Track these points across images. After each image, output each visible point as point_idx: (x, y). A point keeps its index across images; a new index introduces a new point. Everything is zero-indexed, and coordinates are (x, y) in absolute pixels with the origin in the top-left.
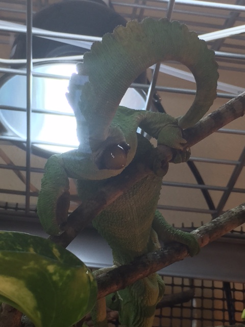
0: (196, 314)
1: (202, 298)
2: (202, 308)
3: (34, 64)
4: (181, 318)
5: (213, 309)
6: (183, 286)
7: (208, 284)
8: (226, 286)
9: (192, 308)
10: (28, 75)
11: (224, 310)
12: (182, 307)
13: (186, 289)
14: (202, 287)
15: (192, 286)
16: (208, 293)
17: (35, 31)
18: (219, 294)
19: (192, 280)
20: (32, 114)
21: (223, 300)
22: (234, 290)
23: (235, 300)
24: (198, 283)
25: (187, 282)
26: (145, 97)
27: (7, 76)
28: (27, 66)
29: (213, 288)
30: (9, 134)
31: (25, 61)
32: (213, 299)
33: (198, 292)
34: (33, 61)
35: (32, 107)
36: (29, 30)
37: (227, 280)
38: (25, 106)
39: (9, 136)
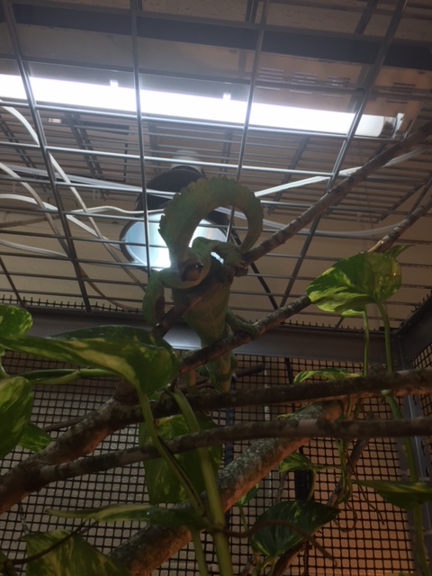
0: (267, 380)
1: (271, 369)
2: (270, 376)
3: (150, 214)
4: (257, 383)
5: (278, 377)
6: (257, 361)
7: (274, 360)
8: (287, 361)
9: (264, 376)
10: (145, 221)
11: (285, 377)
12: (257, 376)
13: (259, 363)
14: (271, 362)
15: (264, 362)
16: (274, 366)
17: (148, 191)
18: (282, 366)
19: (264, 357)
20: (150, 248)
21: (285, 370)
22: (292, 363)
23: (293, 370)
24: (267, 359)
25: (260, 359)
26: (225, 234)
27: (132, 222)
28: (145, 215)
29: (278, 362)
30: (136, 262)
31: (142, 212)
32: (278, 369)
33: (268, 365)
34: (148, 212)
35: (149, 243)
36: (144, 190)
37: (287, 357)
38: (144, 242)
39: (135, 263)
